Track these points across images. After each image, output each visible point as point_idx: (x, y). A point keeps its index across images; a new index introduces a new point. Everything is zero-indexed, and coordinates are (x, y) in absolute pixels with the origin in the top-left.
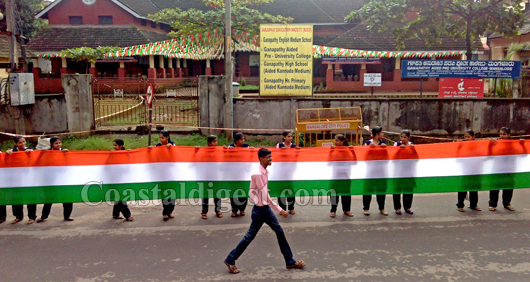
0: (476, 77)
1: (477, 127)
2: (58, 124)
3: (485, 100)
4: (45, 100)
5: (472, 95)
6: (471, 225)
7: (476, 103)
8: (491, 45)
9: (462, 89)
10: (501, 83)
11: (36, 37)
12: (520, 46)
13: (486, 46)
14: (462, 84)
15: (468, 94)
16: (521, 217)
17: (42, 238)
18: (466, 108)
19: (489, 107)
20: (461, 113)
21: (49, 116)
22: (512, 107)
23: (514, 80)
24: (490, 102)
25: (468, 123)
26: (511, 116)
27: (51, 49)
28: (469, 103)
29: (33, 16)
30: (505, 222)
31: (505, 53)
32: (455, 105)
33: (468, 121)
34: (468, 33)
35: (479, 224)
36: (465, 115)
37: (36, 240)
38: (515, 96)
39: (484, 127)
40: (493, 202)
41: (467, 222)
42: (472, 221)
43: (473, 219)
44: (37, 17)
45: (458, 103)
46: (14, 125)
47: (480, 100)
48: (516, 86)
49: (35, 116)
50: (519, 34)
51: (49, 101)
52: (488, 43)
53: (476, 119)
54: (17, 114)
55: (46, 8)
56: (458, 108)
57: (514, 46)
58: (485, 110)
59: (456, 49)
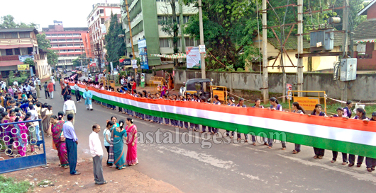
2: (370, 95)
4: (363, 77)
11: (357, 29)
17: (359, 179)
21: (365, 88)
27: (366, 37)
29: (355, 14)
37: (355, 179)
44: (359, 14)
46: (340, 94)
49: (355, 88)
51: (366, 78)
54: (343, 86)
55: (365, 7)
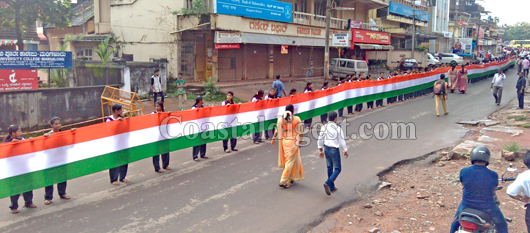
0: (28, 68)
1: (33, 120)
3: (39, 91)
5: (26, 86)
6: (25, 225)
7: (31, 95)
8: (48, 35)
9: (14, 81)
10: (59, 73)
12: (74, 37)
13: (42, 36)
14: (13, 75)
15: (22, 86)
16: (76, 203)
18: (20, 100)
19: (45, 98)
20: (14, 106)
22: (67, 96)
23: (69, 70)
24: (45, 92)
25: (24, 116)
26: (67, 106)
28: (22, 95)
30: (59, 212)
31: (62, 43)
32: (8, 98)
33: (23, 114)
34: (17, 21)
35: (34, 222)
36: (20, 108)
38: (71, 86)
39: (40, 119)
40: (49, 196)
41: (20, 223)
42: (26, 221)
43: (27, 218)
45: (10, 96)
47: (33, 92)
48: (71, 75)
50: (70, 25)
52: (45, 33)
53: (32, 111)
56: (11, 101)
57: (69, 37)
58: (41, 101)
59: (8, 38)
